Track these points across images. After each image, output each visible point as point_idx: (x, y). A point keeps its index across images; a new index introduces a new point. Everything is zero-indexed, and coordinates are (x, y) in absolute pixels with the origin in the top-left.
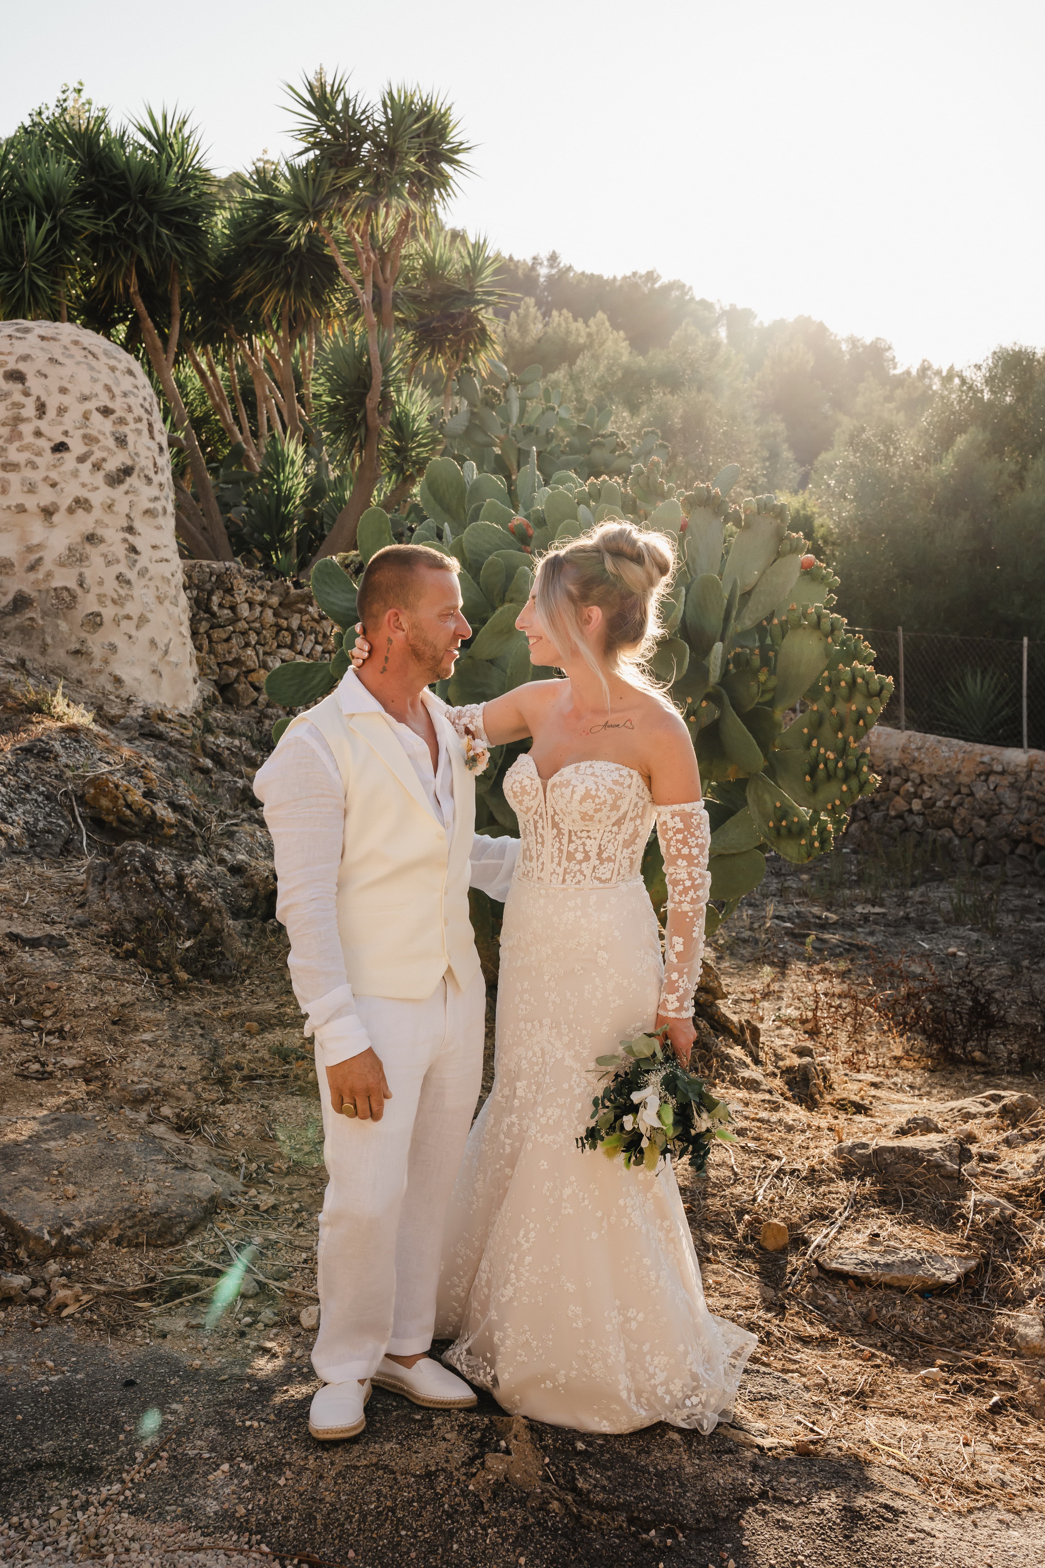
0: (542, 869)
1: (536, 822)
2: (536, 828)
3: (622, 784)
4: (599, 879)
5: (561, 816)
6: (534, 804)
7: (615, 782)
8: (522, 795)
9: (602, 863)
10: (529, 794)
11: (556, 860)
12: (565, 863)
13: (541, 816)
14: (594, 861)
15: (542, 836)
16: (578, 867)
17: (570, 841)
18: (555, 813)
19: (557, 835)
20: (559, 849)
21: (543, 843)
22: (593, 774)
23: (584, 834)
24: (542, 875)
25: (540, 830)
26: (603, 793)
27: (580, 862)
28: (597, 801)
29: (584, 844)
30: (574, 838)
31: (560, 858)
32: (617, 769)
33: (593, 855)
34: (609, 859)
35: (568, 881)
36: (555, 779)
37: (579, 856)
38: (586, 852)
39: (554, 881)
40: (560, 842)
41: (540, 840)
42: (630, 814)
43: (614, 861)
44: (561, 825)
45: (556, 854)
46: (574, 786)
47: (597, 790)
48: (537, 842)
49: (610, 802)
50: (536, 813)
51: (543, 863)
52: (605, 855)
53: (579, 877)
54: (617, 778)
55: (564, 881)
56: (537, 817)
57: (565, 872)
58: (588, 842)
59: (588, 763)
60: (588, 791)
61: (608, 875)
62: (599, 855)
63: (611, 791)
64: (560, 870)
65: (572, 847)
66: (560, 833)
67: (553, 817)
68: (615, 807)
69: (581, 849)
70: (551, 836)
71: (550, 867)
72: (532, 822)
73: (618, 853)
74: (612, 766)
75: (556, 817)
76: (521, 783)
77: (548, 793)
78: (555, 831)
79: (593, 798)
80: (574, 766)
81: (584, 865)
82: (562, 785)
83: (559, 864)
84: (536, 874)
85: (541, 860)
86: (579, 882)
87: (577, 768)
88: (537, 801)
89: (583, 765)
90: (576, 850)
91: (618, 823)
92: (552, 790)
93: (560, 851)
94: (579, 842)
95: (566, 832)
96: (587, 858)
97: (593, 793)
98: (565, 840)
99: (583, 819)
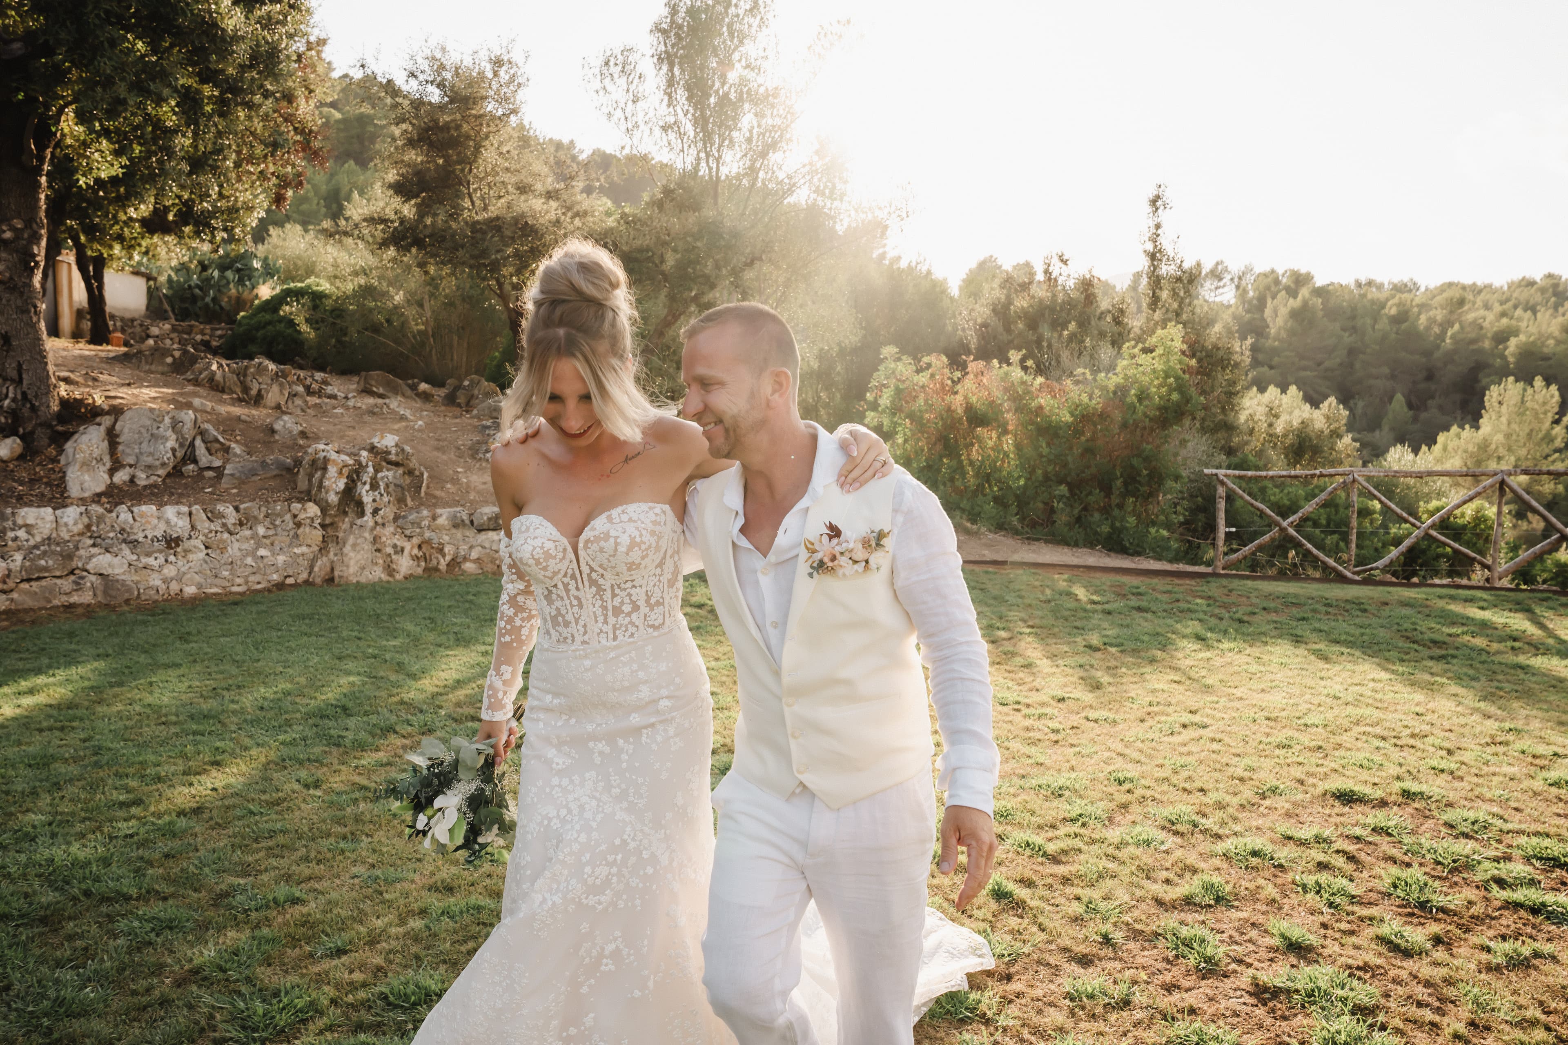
0: (585, 633)
1: (566, 586)
2: (567, 591)
3: (659, 523)
4: (652, 626)
5: (601, 571)
6: (563, 566)
7: (654, 523)
8: (546, 560)
9: (652, 610)
10: (555, 557)
11: (601, 619)
12: (612, 620)
13: (573, 577)
14: (644, 609)
15: (577, 598)
16: (627, 619)
17: (614, 595)
18: (592, 570)
19: (597, 593)
20: (602, 606)
21: (581, 606)
22: (630, 520)
23: (629, 584)
24: (586, 638)
25: (573, 592)
26: (647, 538)
27: (629, 614)
28: (643, 547)
29: (630, 595)
30: (617, 591)
31: (606, 616)
32: (651, 508)
33: (641, 603)
34: (658, 603)
35: (620, 637)
36: (587, 533)
37: (627, 608)
38: (633, 603)
39: (604, 642)
40: (602, 599)
41: (575, 602)
42: (670, 552)
43: (663, 604)
44: (601, 581)
45: (599, 612)
46: (616, 538)
47: (641, 535)
48: (572, 606)
49: (654, 545)
50: (565, 576)
51: (585, 626)
52: (653, 601)
53: (631, 629)
54: (654, 518)
55: (615, 638)
56: (566, 580)
57: (615, 629)
58: (633, 591)
59: (619, 509)
60: (632, 539)
61: (660, 621)
62: (647, 601)
63: (653, 533)
64: (608, 628)
65: (617, 601)
66: (600, 590)
67: (589, 575)
68: (658, 548)
69: (627, 600)
70: (589, 596)
71: (594, 628)
72: (560, 586)
73: (665, 595)
74: (644, 506)
75: (594, 576)
76: (542, 547)
77: (581, 553)
78: (594, 589)
79: (639, 545)
80: (604, 516)
81: (634, 616)
82: (597, 539)
83: (606, 622)
84: (579, 638)
85: (581, 623)
86: (632, 635)
87: (610, 519)
88: (566, 563)
89: (615, 512)
90: (622, 603)
91: (661, 565)
92: (586, 547)
93: (605, 608)
94: (624, 594)
95: (607, 586)
96: (636, 608)
97: (638, 540)
98: (608, 595)
99: (629, 569)
